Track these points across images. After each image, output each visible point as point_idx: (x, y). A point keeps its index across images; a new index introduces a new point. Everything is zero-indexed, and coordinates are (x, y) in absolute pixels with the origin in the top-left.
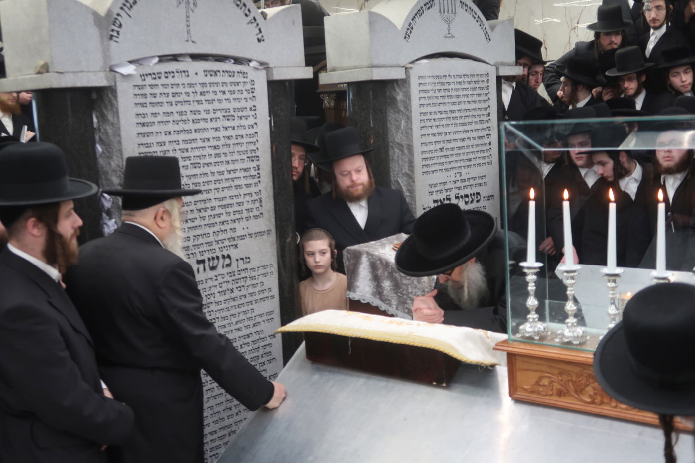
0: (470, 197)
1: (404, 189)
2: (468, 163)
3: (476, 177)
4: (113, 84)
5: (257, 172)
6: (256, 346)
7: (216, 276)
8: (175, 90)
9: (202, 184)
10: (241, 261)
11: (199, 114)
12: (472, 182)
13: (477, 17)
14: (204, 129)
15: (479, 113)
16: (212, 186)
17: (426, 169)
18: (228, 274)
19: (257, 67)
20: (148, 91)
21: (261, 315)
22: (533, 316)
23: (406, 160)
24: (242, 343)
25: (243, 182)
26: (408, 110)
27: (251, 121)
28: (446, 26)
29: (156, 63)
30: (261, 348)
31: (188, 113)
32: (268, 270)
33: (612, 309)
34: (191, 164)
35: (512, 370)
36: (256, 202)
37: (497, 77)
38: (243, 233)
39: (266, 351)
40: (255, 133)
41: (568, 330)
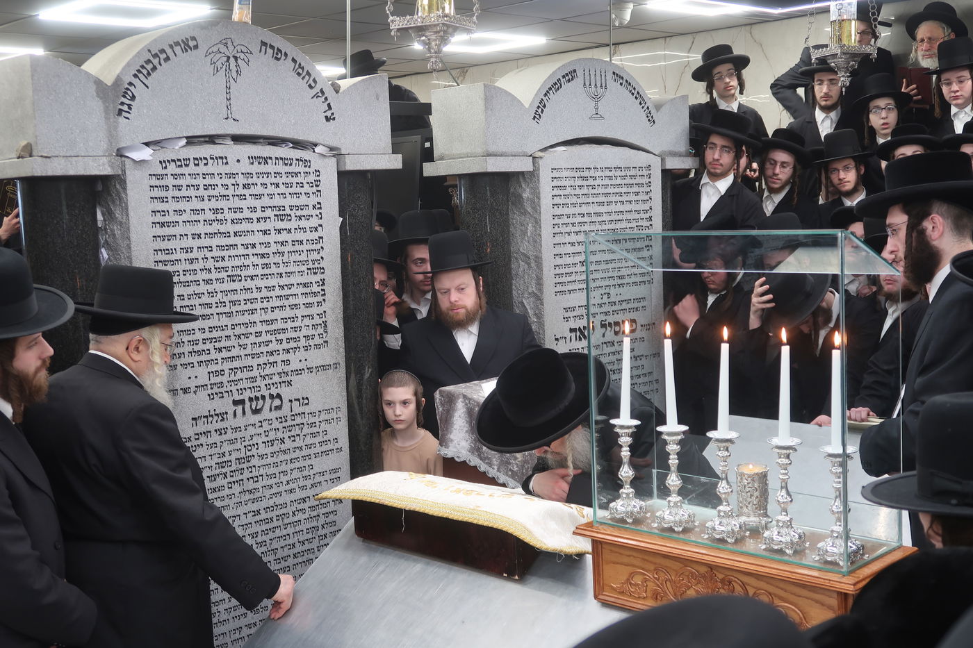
0: (622, 326)
1: (531, 312)
2: (620, 282)
3: (630, 300)
4: (120, 172)
5: (321, 288)
6: (315, 513)
7: (261, 422)
8: (207, 181)
9: (243, 302)
10: (295, 404)
11: (242, 212)
12: (624, 306)
13: (636, 93)
14: (248, 231)
15: (637, 216)
16: (258, 305)
17: (559, 288)
18: (277, 419)
19: (324, 153)
20: (170, 181)
21: (322, 474)
22: (627, 490)
23: (534, 275)
24: (295, 509)
25: (301, 300)
26: (536, 212)
27: (314, 222)
28: (593, 104)
29: (183, 147)
30: (321, 515)
32: (334, 415)
33: (722, 486)
34: (228, 276)
35: (598, 563)
36: (320, 326)
37: (662, 170)
38: (300, 366)
39: (328, 520)
40: (319, 237)
41: (668, 512)
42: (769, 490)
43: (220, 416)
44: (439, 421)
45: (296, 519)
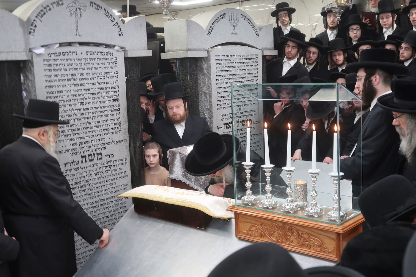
0: (245, 122)
1: (207, 117)
2: (245, 103)
3: (249, 111)
4: (30, 59)
5: (118, 107)
6: (117, 203)
7: (93, 165)
8: (68, 62)
9: (85, 114)
10: (108, 157)
11: (83, 75)
12: (247, 113)
13: (251, 23)
14: (86, 84)
15: (252, 76)
16: (91, 115)
17: (219, 106)
18: (100, 163)
19: (118, 50)
20: (52, 62)
21: (120, 186)
22: (249, 192)
23: (208, 101)
24: (108, 201)
25: (109, 113)
26: (209, 74)
27: (115, 79)
28: (233, 28)
29: (58, 47)
30: (119, 204)
31: (77, 75)
32: (124, 161)
33: (288, 190)
34: (78, 103)
35: (237, 222)
36: (118, 124)
37: (262, 56)
38: (109, 141)
39: (122, 206)
40: (117, 86)
41: (266, 201)
42: (308, 191)
43: (76, 163)
44: (169, 163)
45: (109, 205)
